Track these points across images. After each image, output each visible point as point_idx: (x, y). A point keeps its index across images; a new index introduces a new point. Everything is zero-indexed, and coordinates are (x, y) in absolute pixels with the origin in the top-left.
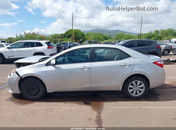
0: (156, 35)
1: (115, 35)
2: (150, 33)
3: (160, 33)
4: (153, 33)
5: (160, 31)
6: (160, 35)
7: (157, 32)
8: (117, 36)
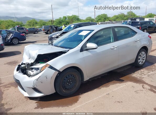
0: (65, 20)
1: (27, 22)
2: (60, 19)
3: (67, 19)
4: (62, 19)
5: (67, 17)
6: (67, 20)
7: (65, 18)
8: (29, 23)
